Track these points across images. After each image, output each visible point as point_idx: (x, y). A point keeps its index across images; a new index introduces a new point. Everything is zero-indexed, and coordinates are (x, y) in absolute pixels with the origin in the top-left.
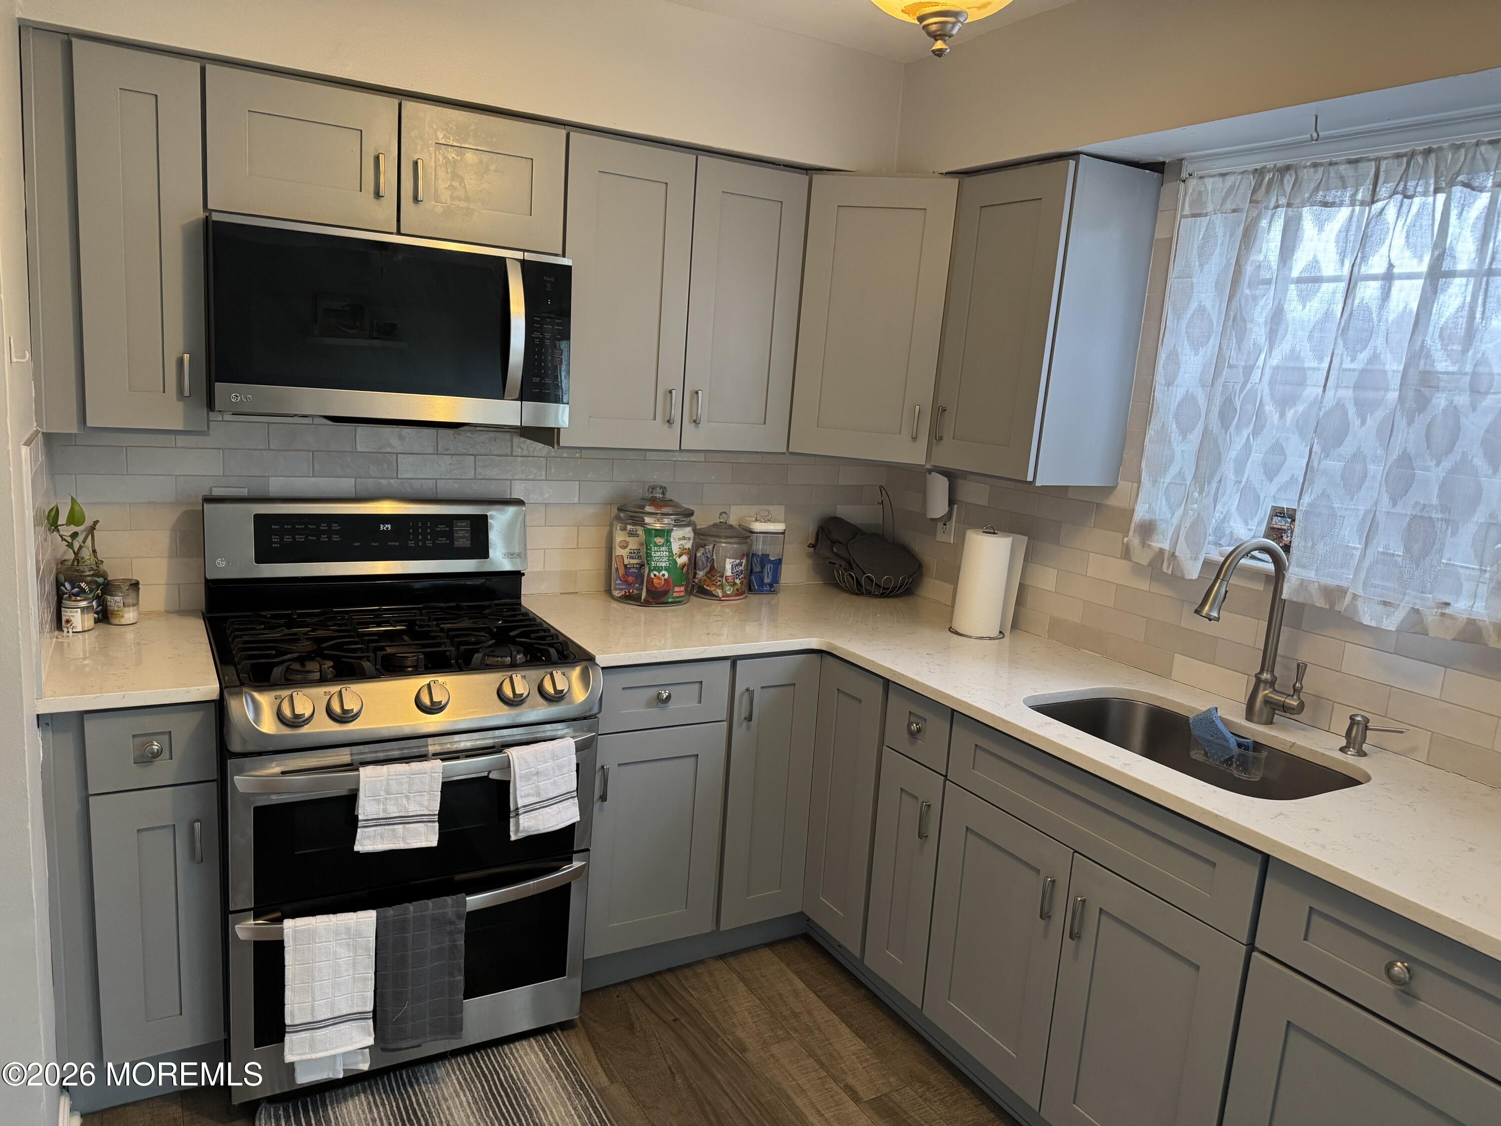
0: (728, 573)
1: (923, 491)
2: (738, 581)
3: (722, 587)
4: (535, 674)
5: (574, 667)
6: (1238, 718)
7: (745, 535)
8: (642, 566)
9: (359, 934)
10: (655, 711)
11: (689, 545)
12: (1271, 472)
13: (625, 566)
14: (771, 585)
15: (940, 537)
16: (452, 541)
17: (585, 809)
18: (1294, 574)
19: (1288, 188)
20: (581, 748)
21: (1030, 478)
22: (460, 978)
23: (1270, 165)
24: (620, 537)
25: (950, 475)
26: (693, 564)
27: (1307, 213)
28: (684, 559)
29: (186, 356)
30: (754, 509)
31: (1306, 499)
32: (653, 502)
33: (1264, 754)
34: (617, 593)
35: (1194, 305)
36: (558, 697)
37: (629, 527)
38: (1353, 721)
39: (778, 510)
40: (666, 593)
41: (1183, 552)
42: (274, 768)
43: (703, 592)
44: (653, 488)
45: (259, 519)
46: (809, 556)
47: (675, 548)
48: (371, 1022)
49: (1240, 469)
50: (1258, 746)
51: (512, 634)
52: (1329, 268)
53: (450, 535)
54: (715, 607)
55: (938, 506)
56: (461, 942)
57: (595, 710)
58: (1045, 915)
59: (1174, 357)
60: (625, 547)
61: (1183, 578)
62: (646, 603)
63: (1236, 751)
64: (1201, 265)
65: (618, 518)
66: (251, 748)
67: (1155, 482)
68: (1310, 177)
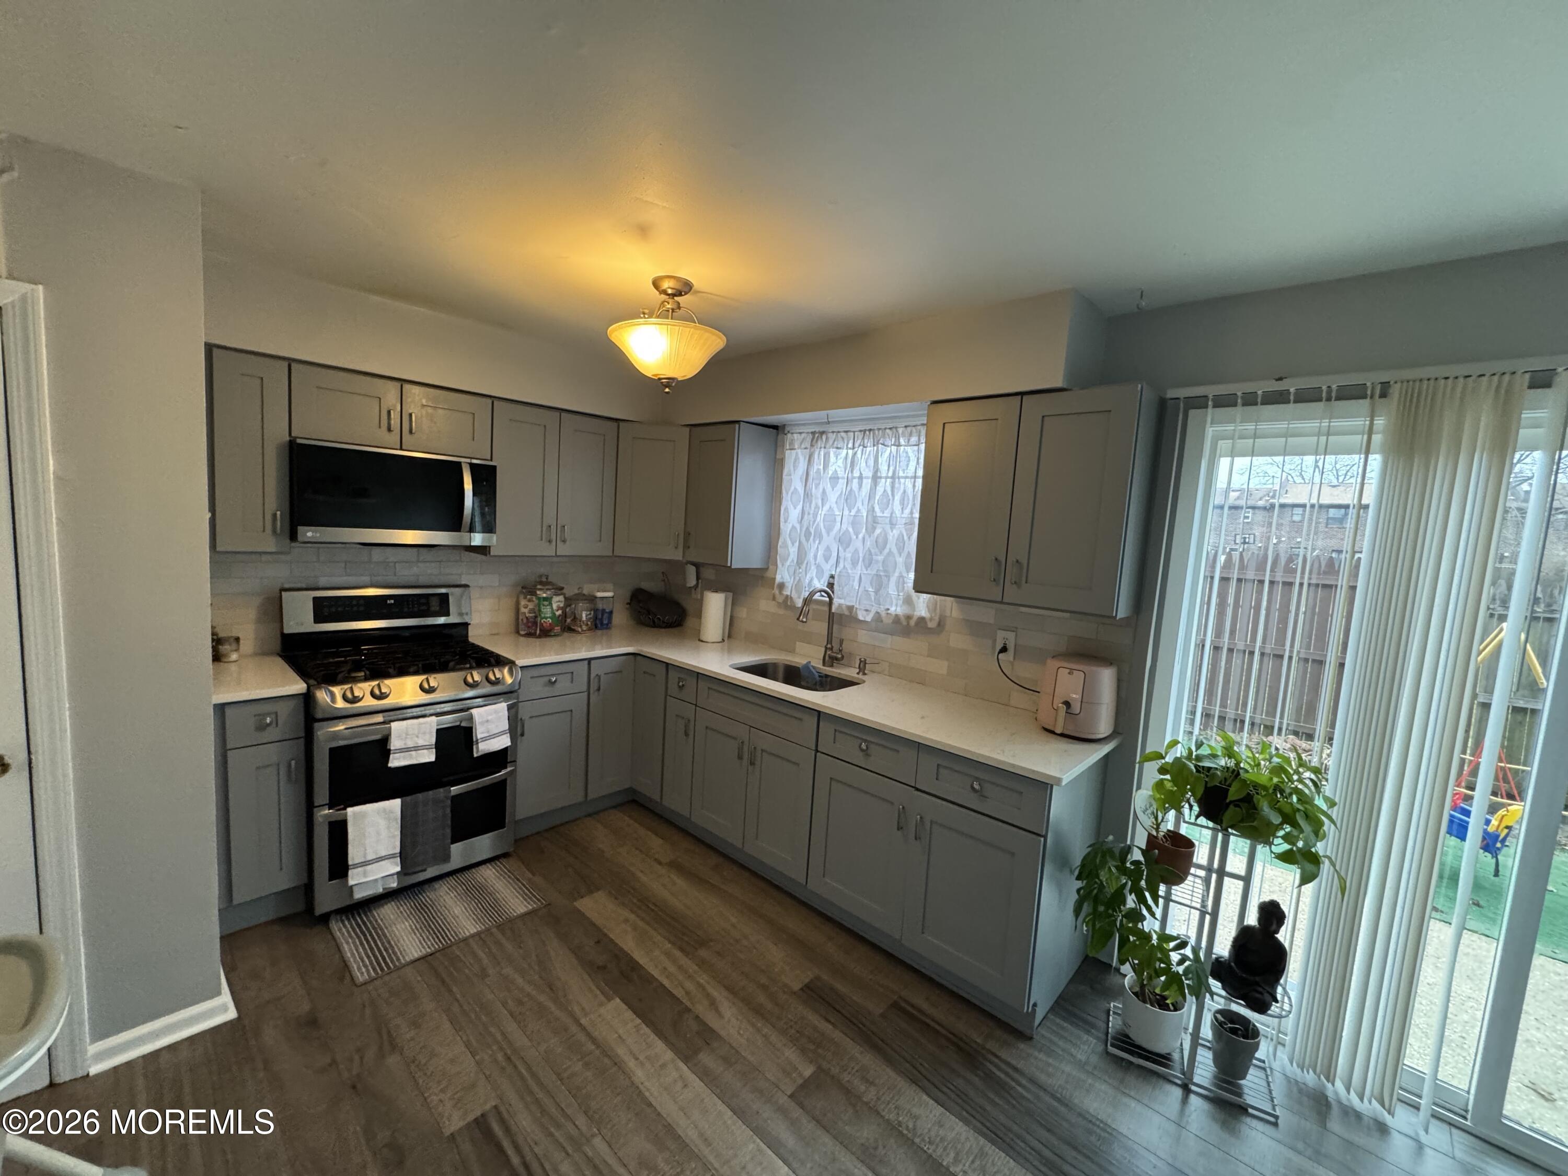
0: (584, 618)
1: (684, 573)
2: (589, 623)
3: (581, 626)
4: (484, 671)
5: (504, 668)
6: (820, 666)
7: (592, 599)
8: (536, 617)
9: (391, 812)
10: (547, 689)
11: (562, 605)
12: (827, 559)
13: (527, 618)
14: (607, 624)
15: (694, 596)
16: (429, 607)
17: (513, 739)
18: (836, 601)
19: (824, 439)
20: (510, 708)
21: (729, 565)
22: (448, 831)
23: (817, 430)
24: (523, 602)
25: (697, 566)
26: (565, 615)
27: (832, 452)
28: (560, 612)
29: (279, 513)
30: (596, 586)
31: (838, 570)
32: (541, 583)
33: (829, 679)
34: (522, 633)
35: (792, 488)
36: (497, 682)
37: (528, 597)
38: (861, 661)
39: (610, 586)
40: (550, 630)
41: (794, 595)
42: (340, 727)
43: (570, 629)
44: (541, 576)
45: (315, 599)
46: (627, 609)
47: (555, 606)
48: (399, 859)
49: (815, 557)
50: (827, 676)
51: (468, 653)
52: (841, 473)
53: (428, 604)
54: (579, 637)
55: (692, 581)
56: (448, 811)
57: (517, 688)
58: (740, 757)
59: (786, 509)
60: (526, 608)
61: (795, 607)
62: (540, 637)
63: (818, 679)
64: (794, 470)
65: (521, 592)
66: (327, 716)
67: (783, 565)
68: (832, 437)
